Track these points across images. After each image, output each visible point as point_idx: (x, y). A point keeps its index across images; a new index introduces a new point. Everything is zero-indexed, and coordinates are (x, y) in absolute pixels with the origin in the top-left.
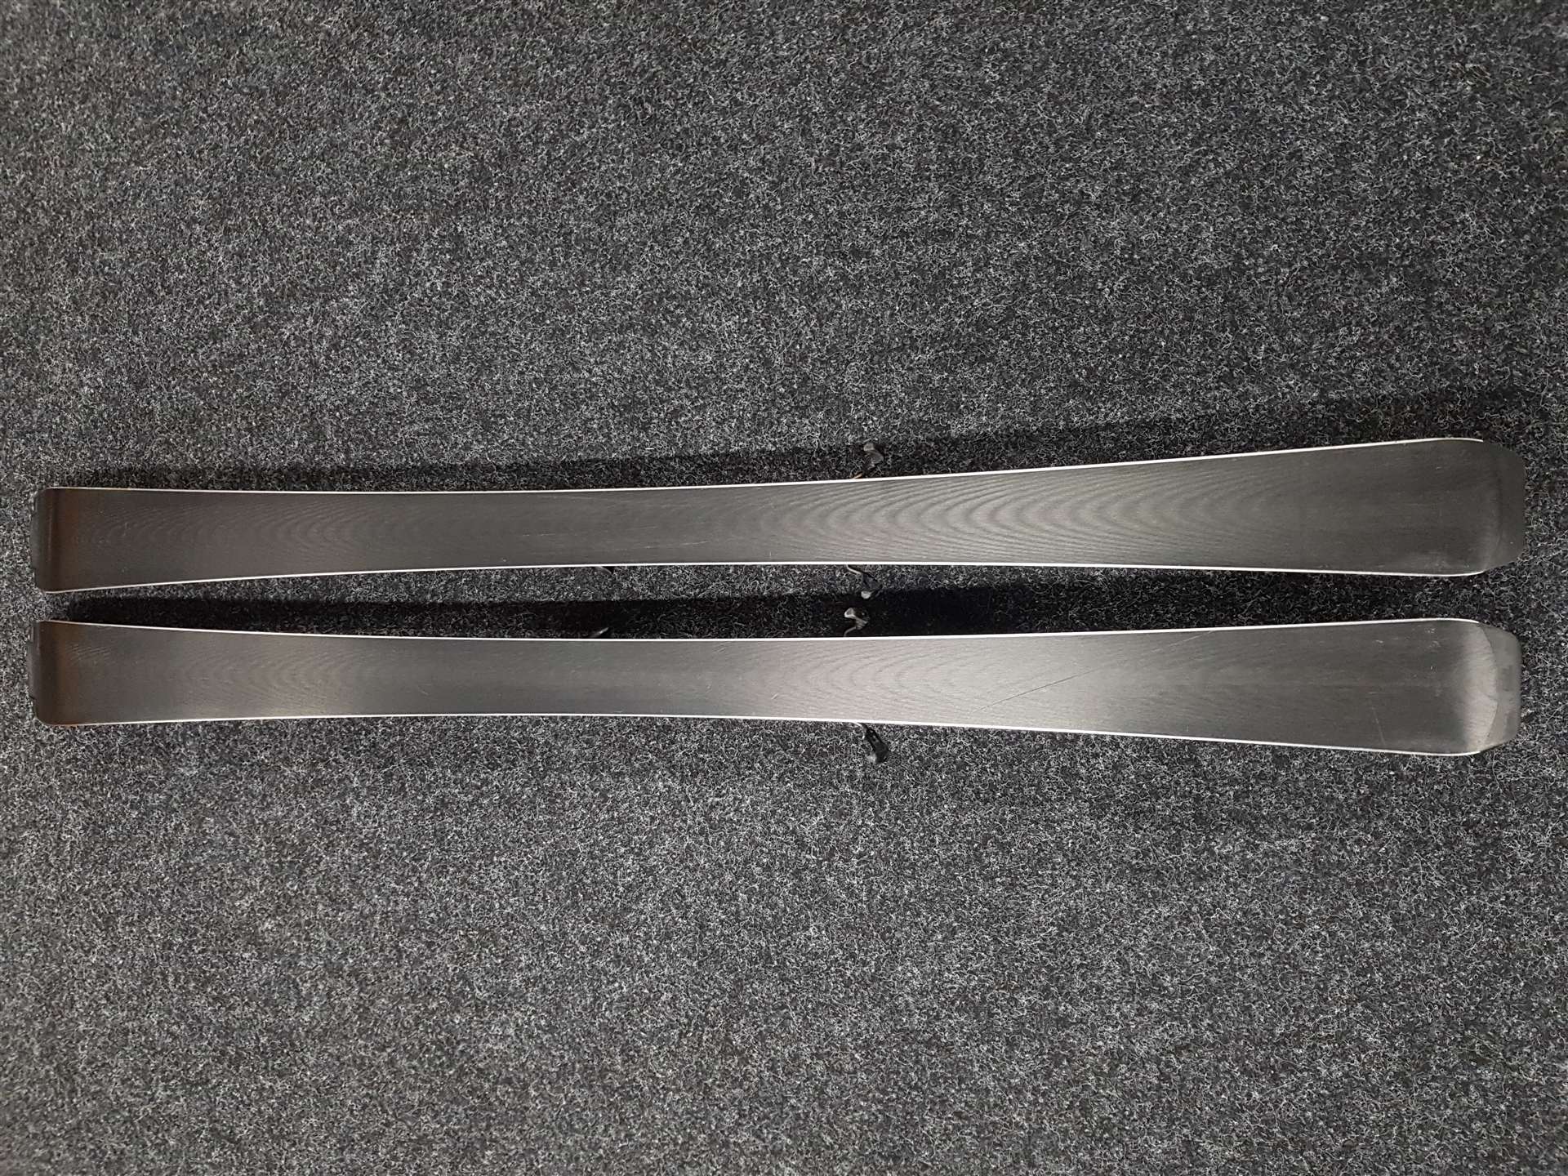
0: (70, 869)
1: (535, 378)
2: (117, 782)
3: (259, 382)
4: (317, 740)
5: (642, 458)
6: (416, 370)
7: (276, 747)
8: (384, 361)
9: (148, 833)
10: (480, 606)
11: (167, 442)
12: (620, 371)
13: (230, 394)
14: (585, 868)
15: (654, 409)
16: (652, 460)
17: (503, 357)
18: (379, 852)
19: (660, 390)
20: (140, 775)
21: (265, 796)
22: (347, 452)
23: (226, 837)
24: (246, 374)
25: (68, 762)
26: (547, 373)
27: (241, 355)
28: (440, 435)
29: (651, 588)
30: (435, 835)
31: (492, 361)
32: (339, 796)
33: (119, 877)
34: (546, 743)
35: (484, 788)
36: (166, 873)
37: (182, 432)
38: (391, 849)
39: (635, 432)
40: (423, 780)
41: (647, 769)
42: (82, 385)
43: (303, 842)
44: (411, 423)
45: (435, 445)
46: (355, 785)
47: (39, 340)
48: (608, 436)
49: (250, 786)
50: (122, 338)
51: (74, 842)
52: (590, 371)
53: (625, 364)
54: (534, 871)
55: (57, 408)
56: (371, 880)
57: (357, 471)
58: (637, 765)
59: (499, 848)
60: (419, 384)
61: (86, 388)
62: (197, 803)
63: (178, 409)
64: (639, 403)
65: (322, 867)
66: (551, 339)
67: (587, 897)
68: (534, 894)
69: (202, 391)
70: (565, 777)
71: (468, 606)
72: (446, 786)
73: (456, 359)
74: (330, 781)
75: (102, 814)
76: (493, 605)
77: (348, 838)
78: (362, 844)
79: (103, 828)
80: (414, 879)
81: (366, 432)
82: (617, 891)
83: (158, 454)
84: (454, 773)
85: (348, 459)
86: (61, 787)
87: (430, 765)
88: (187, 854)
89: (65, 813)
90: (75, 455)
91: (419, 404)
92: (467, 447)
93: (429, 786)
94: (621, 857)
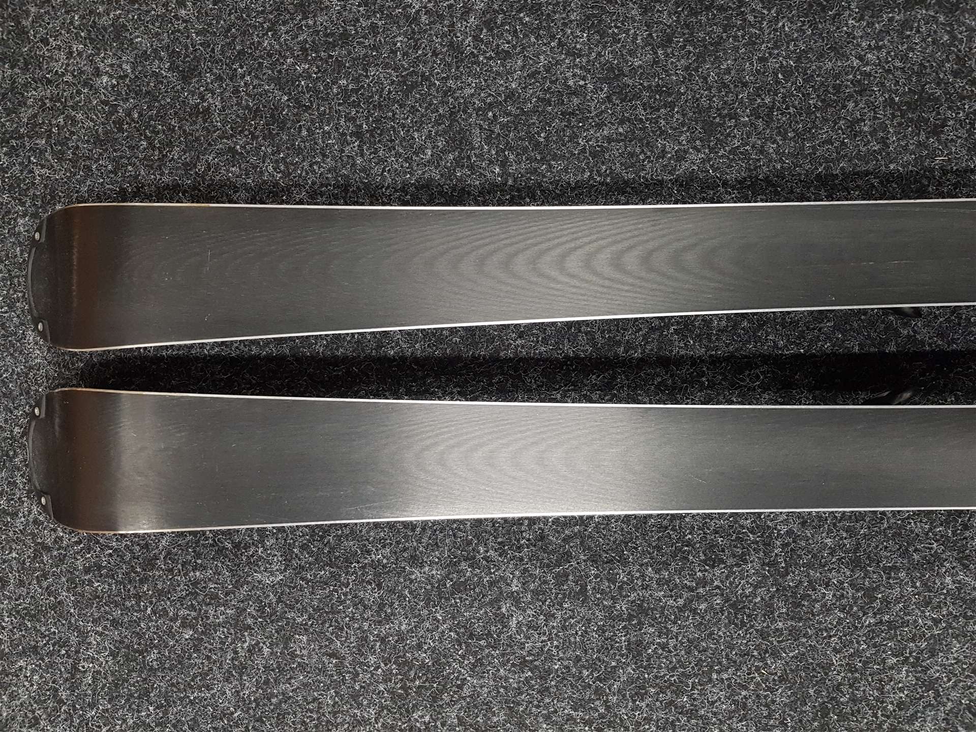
0: (92, 706)
1: (782, 66)
2: (161, 594)
3: (372, 72)
4: (460, 534)
5: (932, 170)
6: (608, 56)
7: (398, 543)
8: (560, 44)
9: (208, 658)
10: (694, 361)
11: (232, 150)
12: (904, 58)
13: (327, 87)
14: (840, 684)
15: (950, 108)
16: (944, 172)
17: (735, 38)
18: (549, 672)
19: (959, 83)
20: (196, 583)
21: (381, 607)
22: (504, 164)
23: (325, 659)
24: (354, 59)
25: (87, 571)
26: (798, 60)
27: (345, 35)
28: (641, 140)
29: (941, 335)
30: (629, 649)
31: (719, 44)
32: (491, 603)
33: (166, 713)
34: (790, 533)
35: (701, 590)
36: (237, 707)
37: (254, 137)
38: (567, 667)
39: (923, 137)
40: (612, 580)
41: (933, 562)
42: (98, 73)
43: (436, 662)
44: (599, 126)
45: (632, 155)
46: (515, 589)
47: (27, 13)
48: (884, 142)
49: (361, 594)
50: (161, 10)
51: (99, 672)
52: (860, 58)
53: (911, 49)
54: (769, 689)
55: (57, 105)
56: (538, 707)
57: (519, 190)
58: (916, 557)
59: (720, 663)
60: (612, 74)
61: (105, 79)
62: (281, 618)
63: (248, 107)
64: (929, 99)
65: (466, 691)
66: (806, 16)
67: (842, 717)
68: (769, 717)
69: (285, 82)
70: (815, 574)
71: (679, 361)
72: (645, 587)
73: (668, 41)
74: (480, 582)
75: (140, 636)
76: (715, 361)
77: (503, 655)
78: (524, 663)
79: (141, 653)
80: (597, 703)
81: (531, 139)
82: (885, 709)
83: (217, 167)
84: (658, 571)
85: (505, 174)
86: (76, 604)
87: (624, 562)
88: (267, 682)
89: (83, 635)
90: (89, 168)
91: (610, 101)
92: (680, 157)
93: (621, 588)
94: (892, 668)
